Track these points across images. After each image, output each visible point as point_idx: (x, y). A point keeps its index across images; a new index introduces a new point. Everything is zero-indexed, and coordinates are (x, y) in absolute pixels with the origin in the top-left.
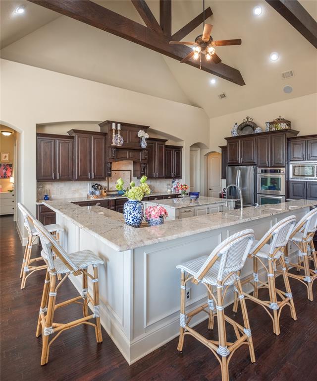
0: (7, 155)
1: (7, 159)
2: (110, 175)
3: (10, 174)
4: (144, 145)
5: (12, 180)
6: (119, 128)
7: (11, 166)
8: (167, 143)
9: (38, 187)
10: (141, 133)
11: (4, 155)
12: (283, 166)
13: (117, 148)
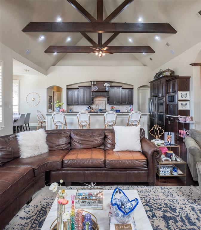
4: (107, 89)
6: (95, 83)
8: (122, 88)
12: (163, 97)
13: (94, 91)
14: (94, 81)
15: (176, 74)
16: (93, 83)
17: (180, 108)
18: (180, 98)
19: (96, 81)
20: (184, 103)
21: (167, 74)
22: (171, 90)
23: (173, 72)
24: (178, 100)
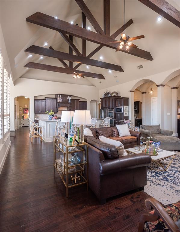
0: (27, 105)
1: (26, 107)
2: (58, 112)
3: (27, 112)
4: (70, 101)
5: (28, 114)
6: (60, 96)
7: (28, 109)
8: (80, 100)
9: (35, 115)
10: (69, 98)
11: (25, 105)
12: (113, 109)
13: (60, 103)
14: (59, 95)
15: (119, 95)
16: (58, 96)
17: (125, 115)
18: (125, 110)
19: (61, 95)
20: (126, 112)
21: (115, 94)
22: (119, 105)
23: (117, 93)
24: (123, 111)
